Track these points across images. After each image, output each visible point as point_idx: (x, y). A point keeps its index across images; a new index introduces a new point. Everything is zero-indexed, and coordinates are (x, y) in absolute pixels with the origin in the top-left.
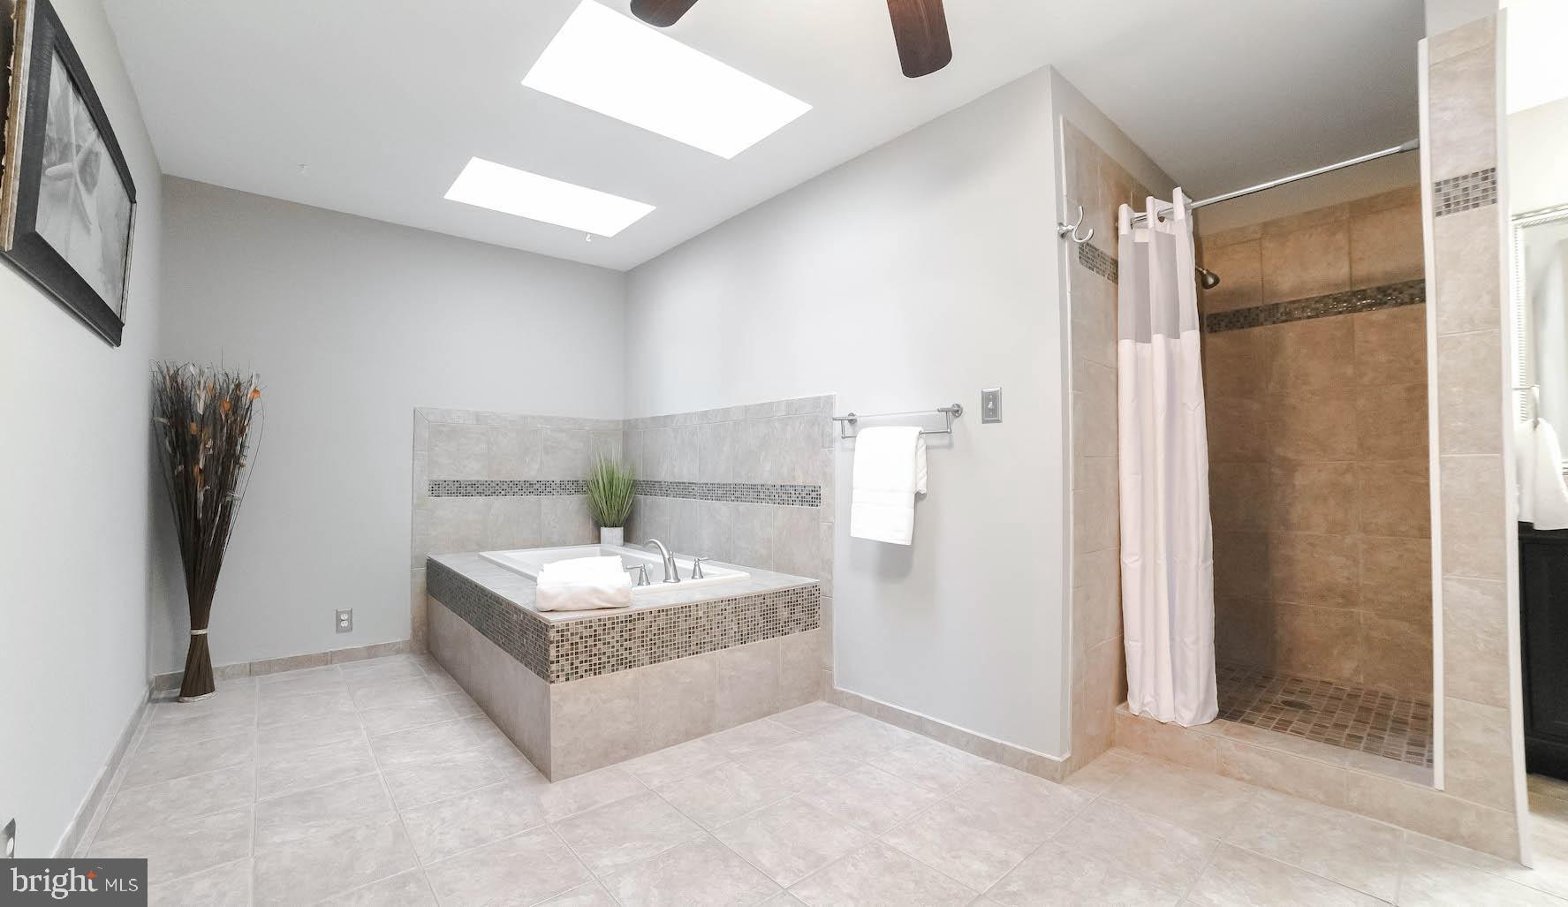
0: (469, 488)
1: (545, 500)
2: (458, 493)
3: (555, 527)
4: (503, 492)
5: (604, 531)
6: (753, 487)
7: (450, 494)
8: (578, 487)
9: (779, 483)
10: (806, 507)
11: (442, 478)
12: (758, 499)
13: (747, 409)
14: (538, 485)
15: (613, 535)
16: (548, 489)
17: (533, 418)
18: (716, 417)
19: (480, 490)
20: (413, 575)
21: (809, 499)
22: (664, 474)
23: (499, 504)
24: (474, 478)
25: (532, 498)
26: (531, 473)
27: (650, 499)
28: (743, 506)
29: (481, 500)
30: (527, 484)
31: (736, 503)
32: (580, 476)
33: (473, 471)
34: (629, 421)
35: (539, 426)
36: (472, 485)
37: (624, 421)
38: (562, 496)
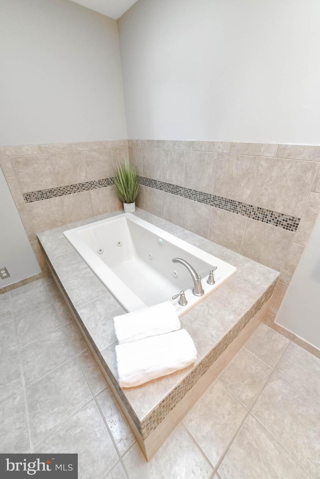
0: (48, 194)
1: (92, 192)
2: (42, 198)
3: (99, 205)
4: (68, 192)
5: (125, 205)
6: (232, 202)
7: (37, 199)
8: (109, 182)
9: (256, 205)
10: (280, 228)
11: (30, 191)
12: (235, 210)
13: (233, 145)
14: (87, 184)
15: (130, 207)
16: (93, 186)
17: (75, 144)
18: (201, 147)
19: (55, 193)
20: (32, 245)
21: (285, 223)
22: (157, 176)
23: (68, 199)
24: (49, 187)
25: (85, 192)
26: (82, 178)
27: (149, 189)
28: (220, 211)
29: (57, 199)
30: (81, 185)
31: (214, 207)
32: (108, 176)
33: (47, 184)
34: (132, 140)
35: (80, 149)
36: (50, 191)
37: (129, 141)
38: (101, 188)
